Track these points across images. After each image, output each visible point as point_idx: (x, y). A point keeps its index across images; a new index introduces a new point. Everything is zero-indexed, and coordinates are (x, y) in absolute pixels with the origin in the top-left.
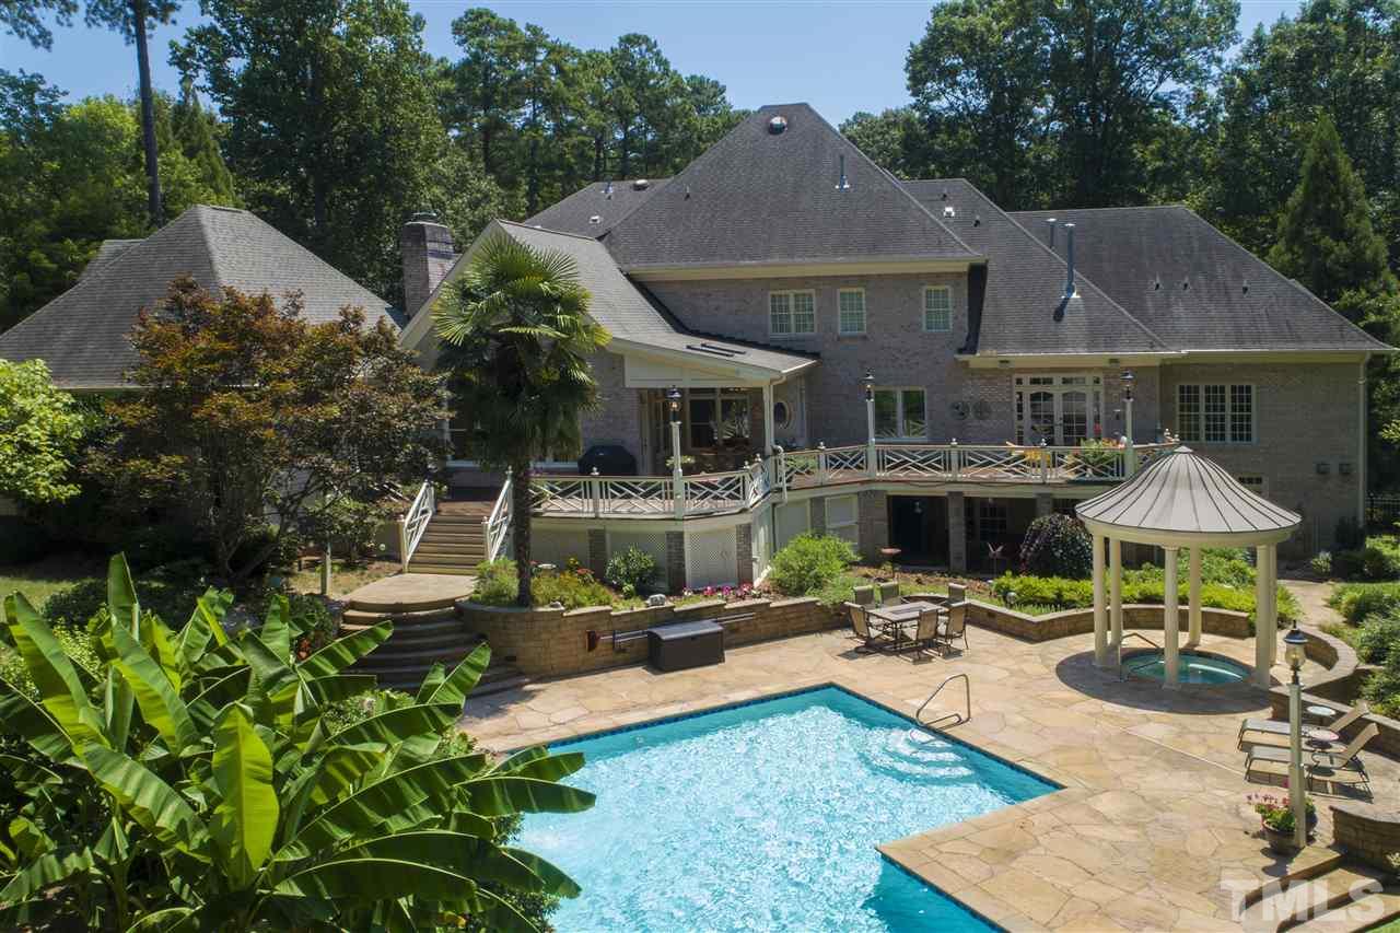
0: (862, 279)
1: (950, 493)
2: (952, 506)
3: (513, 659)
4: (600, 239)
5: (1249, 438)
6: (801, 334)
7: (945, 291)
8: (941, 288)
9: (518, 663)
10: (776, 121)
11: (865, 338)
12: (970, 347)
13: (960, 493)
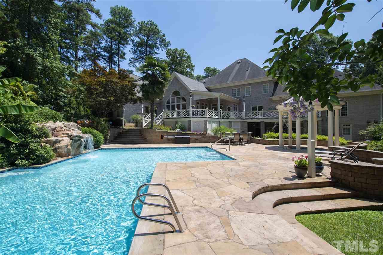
0: (250, 84)
1: (261, 121)
2: (261, 124)
3: (146, 139)
4: (203, 83)
5: (346, 115)
6: (238, 97)
7: (268, 85)
8: (267, 84)
9: (147, 140)
10: (239, 61)
11: (250, 96)
12: (273, 95)
13: (263, 121)
